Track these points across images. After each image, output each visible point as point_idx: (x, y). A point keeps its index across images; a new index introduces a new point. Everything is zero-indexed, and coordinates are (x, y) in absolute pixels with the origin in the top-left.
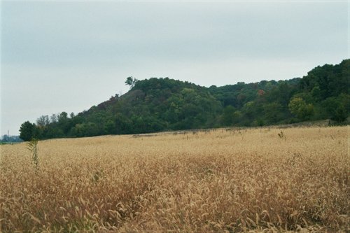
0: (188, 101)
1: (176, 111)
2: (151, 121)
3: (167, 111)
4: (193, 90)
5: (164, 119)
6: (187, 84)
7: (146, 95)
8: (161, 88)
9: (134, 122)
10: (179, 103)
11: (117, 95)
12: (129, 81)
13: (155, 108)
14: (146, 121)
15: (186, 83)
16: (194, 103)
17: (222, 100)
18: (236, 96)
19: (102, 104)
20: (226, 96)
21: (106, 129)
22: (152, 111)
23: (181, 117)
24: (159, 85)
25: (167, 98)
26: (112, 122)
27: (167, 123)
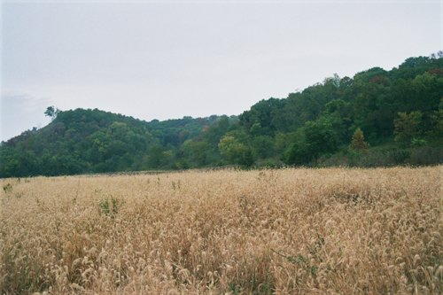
0: (117, 138)
1: (100, 149)
2: (67, 161)
3: (90, 150)
4: (125, 124)
5: (84, 159)
6: (120, 118)
7: (67, 129)
8: (87, 121)
9: (45, 162)
10: (105, 141)
11: (34, 129)
12: (50, 111)
13: (76, 145)
14: (60, 161)
15: (119, 115)
16: (123, 140)
17: (161, 137)
18: (178, 133)
19: (12, 139)
20: (166, 132)
21: (7, 171)
22: (72, 149)
23: (106, 157)
24: (84, 117)
25: (92, 133)
26: (17, 162)
27: (89, 164)
